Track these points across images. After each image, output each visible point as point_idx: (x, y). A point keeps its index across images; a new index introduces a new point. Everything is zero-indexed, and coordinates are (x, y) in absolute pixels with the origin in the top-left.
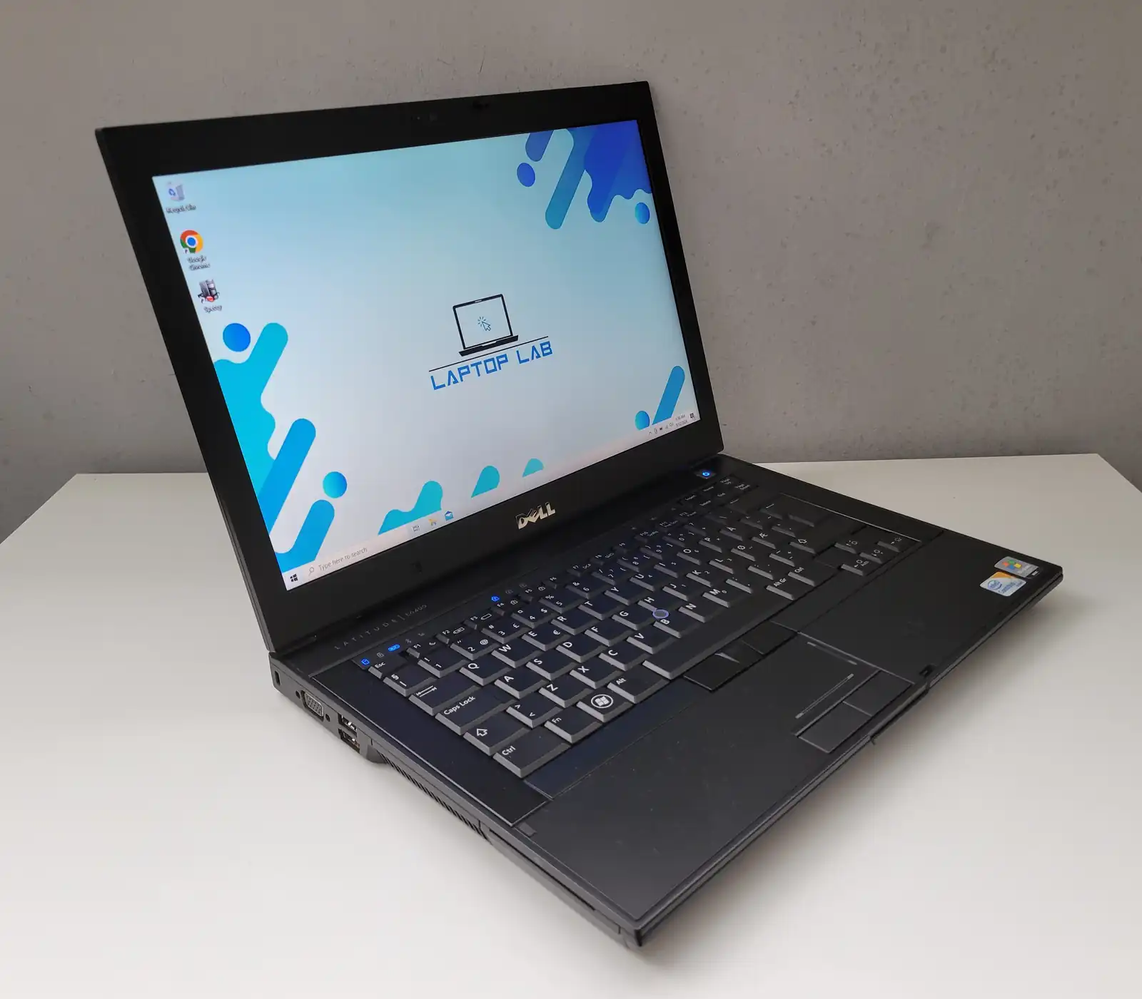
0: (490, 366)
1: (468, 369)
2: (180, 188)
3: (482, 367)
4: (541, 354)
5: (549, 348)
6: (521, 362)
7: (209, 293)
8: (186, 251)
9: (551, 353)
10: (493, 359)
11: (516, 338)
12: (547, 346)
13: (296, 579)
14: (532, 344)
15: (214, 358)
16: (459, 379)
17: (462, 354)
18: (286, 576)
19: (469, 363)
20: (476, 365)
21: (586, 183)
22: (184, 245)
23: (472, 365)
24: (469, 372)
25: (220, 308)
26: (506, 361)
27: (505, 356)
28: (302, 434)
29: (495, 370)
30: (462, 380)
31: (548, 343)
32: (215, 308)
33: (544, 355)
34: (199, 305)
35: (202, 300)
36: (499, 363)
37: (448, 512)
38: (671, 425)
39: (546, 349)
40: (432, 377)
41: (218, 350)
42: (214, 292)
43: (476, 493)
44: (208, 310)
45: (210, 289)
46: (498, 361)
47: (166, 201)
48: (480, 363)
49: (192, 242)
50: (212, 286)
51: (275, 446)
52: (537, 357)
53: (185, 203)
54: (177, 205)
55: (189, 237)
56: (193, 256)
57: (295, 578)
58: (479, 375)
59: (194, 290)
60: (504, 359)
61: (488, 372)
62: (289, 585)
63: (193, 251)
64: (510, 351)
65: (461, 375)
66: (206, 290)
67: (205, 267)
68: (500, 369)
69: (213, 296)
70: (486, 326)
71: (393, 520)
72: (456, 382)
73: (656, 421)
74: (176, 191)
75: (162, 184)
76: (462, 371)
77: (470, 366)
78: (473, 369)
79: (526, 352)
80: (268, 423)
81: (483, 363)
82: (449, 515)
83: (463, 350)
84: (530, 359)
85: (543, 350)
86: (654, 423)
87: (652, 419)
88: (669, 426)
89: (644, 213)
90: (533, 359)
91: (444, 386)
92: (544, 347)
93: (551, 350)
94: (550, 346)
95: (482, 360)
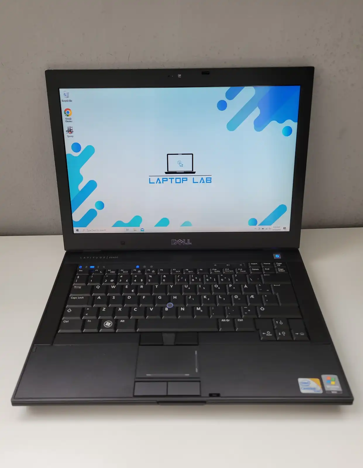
0: (178, 181)
1: (167, 179)
2: (68, 93)
3: (174, 180)
4: (205, 181)
5: (210, 180)
6: (193, 182)
7: (70, 131)
8: (65, 115)
9: (211, 182)
10: (180, 178)
11: (194, 173)
12: (210, 179)
13: (78, 231)
14: (202, 177)
15: (67, 153)
16: (161, 181)
17: (166, 173)
18: (75, 229)
20: (171, 179)
21: (256, 113)
22: (65, 113)
23: (169, 178)
24: (167, 181)
25: (73, 136)
26: (187, 180)
27: (187, 178)
28: (92, 186)
29: (180, 183)
30: (163, 183)
31: (211, 178)
32: (71, 136)
33: (207, 182)
34: (66, 134)
35: (67, 133)
36: (183, 181)
38: (270, 229)
39: (209, 180)
40: (150, 179)
41: (69, 150)
42: (72, 131)
43: (157, 225)
44: (69, 137)
45: (71, 130)
46: (182, 179)
47: (62, 97)
48: (173, 178)
49: (68, 112)
50: (71, 129)
51: (81, 186)
53: (68, 99)
54: (66, 99)
55: (67, 110)
56: (68, 117)
57: (78, 230)
58: (172, 183)
59: (65, 129)
60: (186, 179)
61: (176, 183)
62: (75, 232)
63: (68, 116)
64: (190, 177)
65: (163, 181)
66: (69, 130)
67: (71, 122)
68: (182, 183)
69: (71, 132)
70: (181, 165)
71: (119, 224)
72: (160, 183)
73: (261, 224)
74: (66, 94)
75: (62, 91)
76: (164, 180)
77: (168, 179)
79: (198, 179)
80: (81, 179)
81: (175, 179)
82: (142, 230)
83: (167, 172)
84: (199, 182)
85: (207, 180)
86: (259, 225)
87: (258, 223)
88: (268, 229)
89: (289, 131)
90: (200, 182)
91: (154, 183)
92: (208, 179)
93: (211, 181)
94: (211, 179)
95: (175, 177)
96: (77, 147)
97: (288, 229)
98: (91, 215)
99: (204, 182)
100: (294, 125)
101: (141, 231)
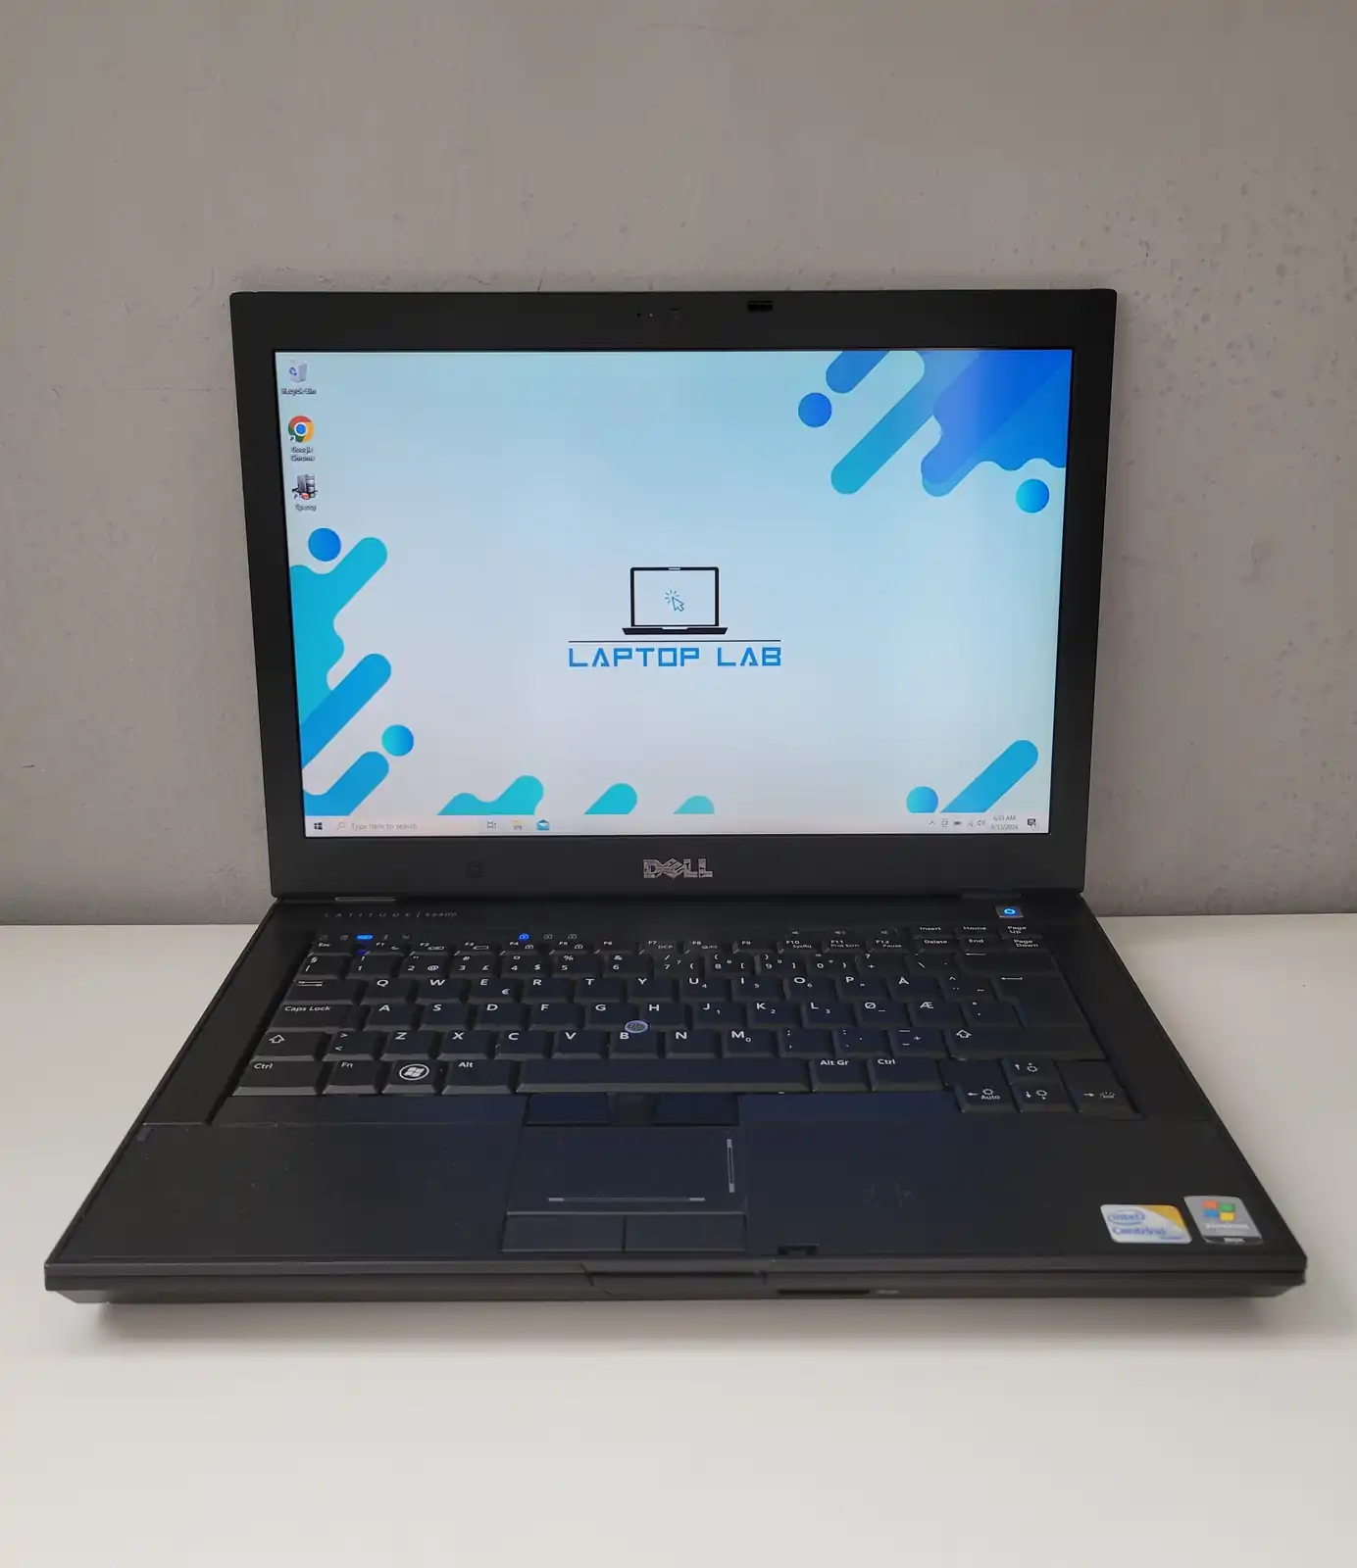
0: (668, 657)
1: (631, 654)
2: (303, 368)
3: (653, 657)
4: (759, 660)
5: (777, 657)
6: (720, 664)
7: (305, 490)
8: (292, 438)
10: (674, 650)
11: (723, 631)
12: (775, 653)
13: (320, 828)
15: (292, 563)
16: (611, 661)
17: (627, 631)
18: (310, 822)
19: (634, 646)
20: (645, 651)
21: (930, 434)
22: (291, 431)
23: (637, 650)
24: (630, 657)
25: (314, 508)
26: (697, 657)
27: (697, 650)
28: (373, 673)
29: (674, 664)
30: (616, 665)
31: (778, 650)
32: (308, 508)
33: (764, 664)
34: (291, 500)
35: (296, 496)
36: (683, 657)
37: (543, 821)
38: (982, 823)
39: (772, 656)
40: (571, 650)
41: (299, 553)
42: (312, 489)
43: (594, 810)
44: (300, 508)
45: (308, 485)
46: (682, 653)
47: (284, 380)
48: (652, 650)
49: (302, 429)
50: (311, 482)
51: (336, 676)
52: (751, 664)
53: (304, 385)
54: (294, 386)
55: (300, 423)
56: (300, 445)
57: (319, 826)
58: (645, 665)
59: (290, 483)
60: (693, 653)
61: (661, 664)
62: (310, 831)
63: (299, 439)
64: (707, 646)
65: (617, 658)
66: (302, 485)
67: (309, 459)
68: (682, 664)
69: (309, 494)
70: (677, 604)
72: (606, 665)
73: (950, 809)
74: (297, 371)
75: (284, 361)
76: (619, 654)
77: (634, 652)
78: (638, 656)
79: (733, 652)
80: (336, 648)
81: (656, 652)
82: (544, 825)
83: (629, 626)
84: (739, 663)
85: (764, 657)
86: (943, 811)
87: (942, 805)
88: (975, 823)
89: (1038, 496)
90: (743, 664)
91: (585, 665)
92: (768, 653)
93: (779, 660)
94: (779, 653)
95: (657, 646)
96: (326, 543)
97: (1043, 827)
98: (367, 773)
99: (754, 663)
100: (1055, 478)
101: (542, 829)
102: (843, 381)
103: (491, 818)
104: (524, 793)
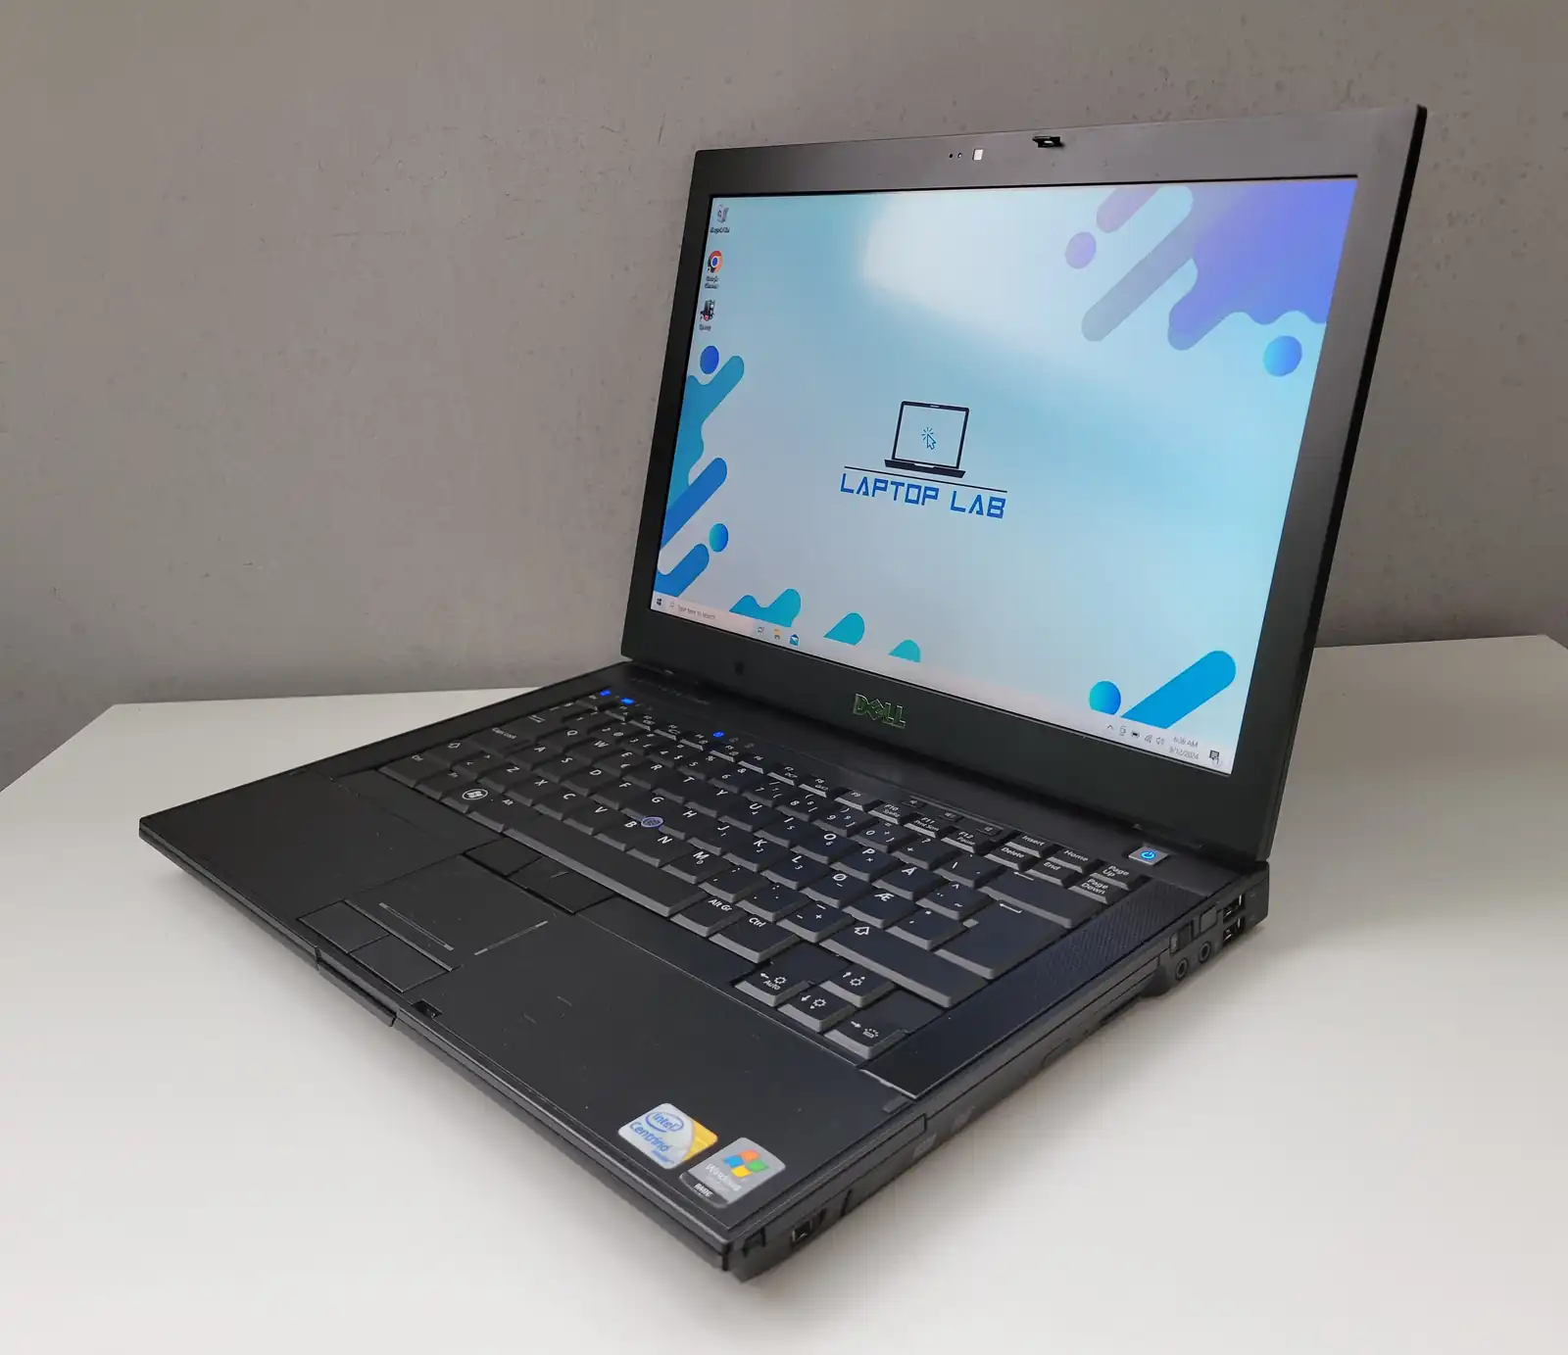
0: (913, 494)
1: (886, 486)
2: (726, 210)
3: (902, 490)
4: (985, 511)
5: (1000, 508)
6: (952, 507)
7: (708, 312)
8: (709, 269)
9: (1000, 516)
10: (919, 488)
11: (961, 474)
12: (1000, 504)
13: (660, 604)
15: (689, 373)
16: (871, 491)
17: (888, 464)
18: (656, 595)
19: (890, 478)
20: (898, 485)
21: (1184, 280)
22: (709, 265)
23: (892, 483)
24: (885, 489)
26: (935, 497)
27: (937, 490)
28: (717, 472)
29: (917, 502)
30: (873, 495)
31: (1003, 501)
32: (706, 328)
33: (989, 514)
34: (698, 321)
35: (702, 317)
36: (925, 496)
37: (795, 636)
38: (1160, 741)
39: (997, 508)
40: (844, 475)
41: (694, 368)
42: (711, 312)
43: (831, 634)
44: (702, 328)
45: (710, 309)
46: (925, 491)
47: (713, 221)
48: (903, 485)
49: (715, 261)
50: (712, 306)
51: (694, 473)
52: (978, 513)
53: (723, 225)
54: (719, 226)
55: (715, 256)
56: (711, 275)
57: (659, 602)
58: (895, 499)
59: (700, 306)
60: (933, 493)
61: (907, 500)
62: (654, 606)
63: (712, 270)
65: (876, 488)
66: (707, 308)
67: (714, 287)
68: (923, 504)
69: (709, 316)
70: (930, 442)
71: (745, 606)
72: (866, 493)
73: (1134, 715)
74: (722, 213)
75: (717, 204)
76: (878, 484)
77: (889, 483)
78: (891, 488)
79: (966, 499)
80: (698, 448)
81: (906, 485)
82: (794, 639)
83: (890, 459)
84: (968, 510)
85: (991, 506)
86: (1123, 717)
87: (1124, 708)
88: (1154, 740)
89: (1288, 356)
90: (971, 512)
91: (852, 491)
92: (994, 503)
93: (1002, 512)
94: (1003, 506)
95: (907, 481)
96: (711, 357)
97: (1226, 765)
98: (696, 561)
99: (980, 512)
100: (1310, 334)
101: (792, 642)
102: (1110, 220)
103: (760, 623)
104: (786, 607)
